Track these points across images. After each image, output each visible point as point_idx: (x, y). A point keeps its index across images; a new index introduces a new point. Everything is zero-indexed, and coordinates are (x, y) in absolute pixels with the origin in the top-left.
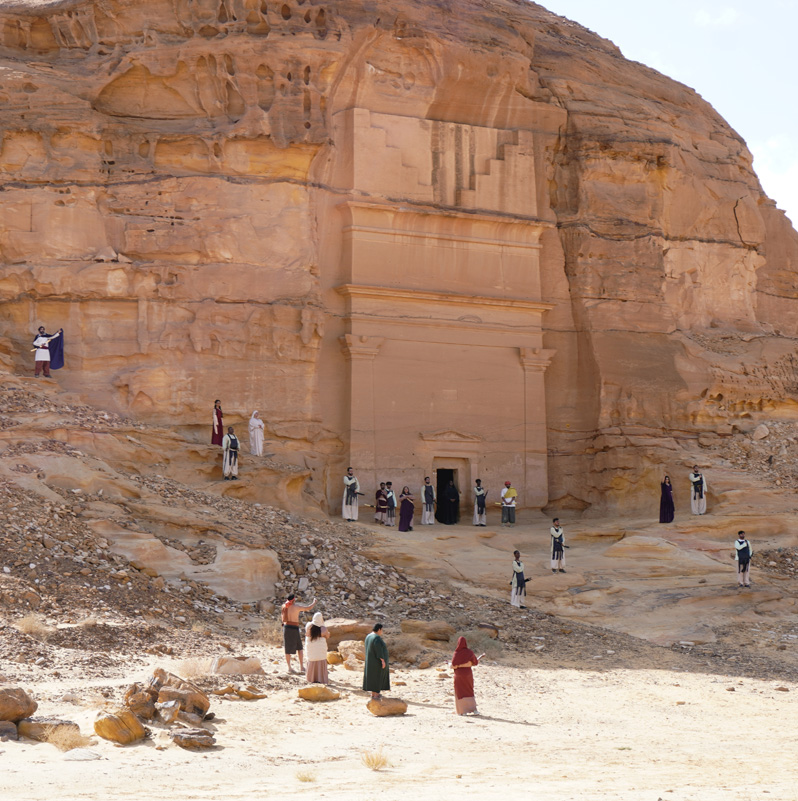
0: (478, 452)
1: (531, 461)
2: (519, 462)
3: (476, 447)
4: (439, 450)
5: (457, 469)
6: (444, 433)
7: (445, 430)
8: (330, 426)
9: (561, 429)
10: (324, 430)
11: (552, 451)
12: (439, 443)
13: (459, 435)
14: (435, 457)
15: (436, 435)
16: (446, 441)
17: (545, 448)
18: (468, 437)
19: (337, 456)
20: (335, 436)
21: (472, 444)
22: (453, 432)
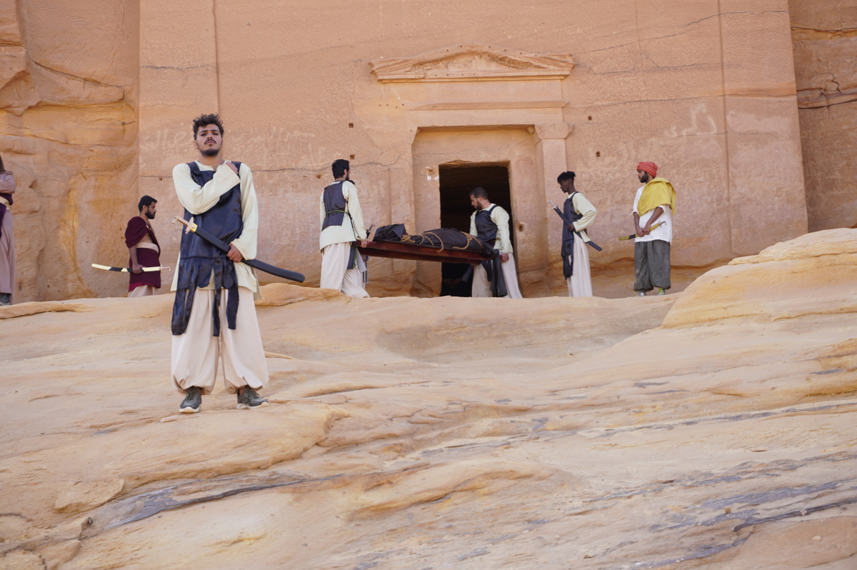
0: (565, 107)
1: (743, 121)
2: (704, 125)
3: (555, 90)
4: (434, 107)
5: (508, 163)
6: (449, 58)
7: (454, 50)
8: (98, 69)
9: (845, 26)
10: (74, 77)
11: (824, 93)
12: (435, 88)
13: (501, 60)
14: (422, 130)
15: (421, 64)
16: (455, 80)
17: (789, 80)
18: (528, 65)
19: (123, 151)
20: (115, 94)
21: (544, 83)
22: (481, 54)
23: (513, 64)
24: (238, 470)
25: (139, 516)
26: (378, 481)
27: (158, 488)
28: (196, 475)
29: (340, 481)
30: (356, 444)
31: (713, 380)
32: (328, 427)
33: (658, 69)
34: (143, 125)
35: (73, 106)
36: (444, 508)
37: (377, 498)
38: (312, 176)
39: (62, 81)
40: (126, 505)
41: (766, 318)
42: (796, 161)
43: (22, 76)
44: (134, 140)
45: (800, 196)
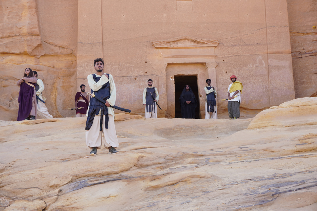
0: (216, 57)
1: (274, 62)
2: (261, 63)
3: (212, 51)
4: (173, 57)
5: (197, 75)
6: (178, 41)
7: (179, 38)
8: (64, 43)
9: (307, 31)
10: (56, 46)
11: (300, 53)
12: (173, 50)
13: (195, 41)
14: (169, 64)
15: (169, 42)
16: (180, 48)
17: (289, 49)
18: (203, 43)
19: (72, 70)
20: (69, 51)
21: (209, 49)
22: (188, 40)
23: (199, 43)
24: (109, 174)
25: (76, 188)
26: (155, 178)
27: (83, 179)
28: (95, 175)
29: (142, 178)
30: (147, 166)
31: (264, 146)
32: (138, 160)
33: (246, 45)
34: (78, 62)
35: (56, 55)
36: (176, 187)
37: (154, 183)
38: (133, 79)
39: (52, 47)
40: (72, 185)
41: (282, 126)
42: (291, 75)
43: (39, 45)
44: (76, 66)
45: (292, 87)
